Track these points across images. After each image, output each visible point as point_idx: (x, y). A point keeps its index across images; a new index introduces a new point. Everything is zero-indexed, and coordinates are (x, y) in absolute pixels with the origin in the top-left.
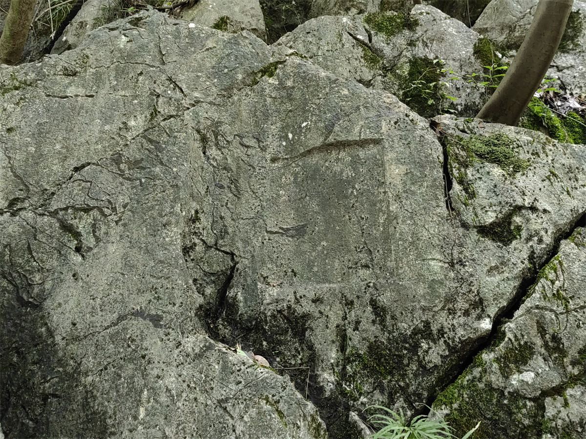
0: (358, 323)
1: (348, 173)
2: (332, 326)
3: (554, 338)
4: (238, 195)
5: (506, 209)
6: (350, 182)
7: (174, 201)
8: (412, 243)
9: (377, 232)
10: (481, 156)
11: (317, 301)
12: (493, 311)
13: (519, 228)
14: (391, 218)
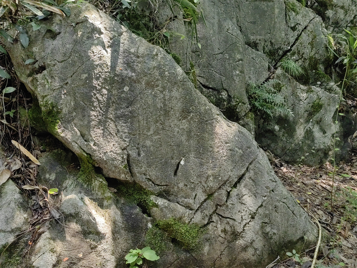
0: (267, 45)
1: (266, 9)
2: (262, 46)
3: (299, 51)
4: (240, 10)
5: (296, 24)
6: (266, 11)
7: (234, 11)
8: (279, 29)
9: (272, 25)
10: (291, 9)
11: (260, 40)
12: (291, 45)
13: (297, 28)
14: (275, 23)
